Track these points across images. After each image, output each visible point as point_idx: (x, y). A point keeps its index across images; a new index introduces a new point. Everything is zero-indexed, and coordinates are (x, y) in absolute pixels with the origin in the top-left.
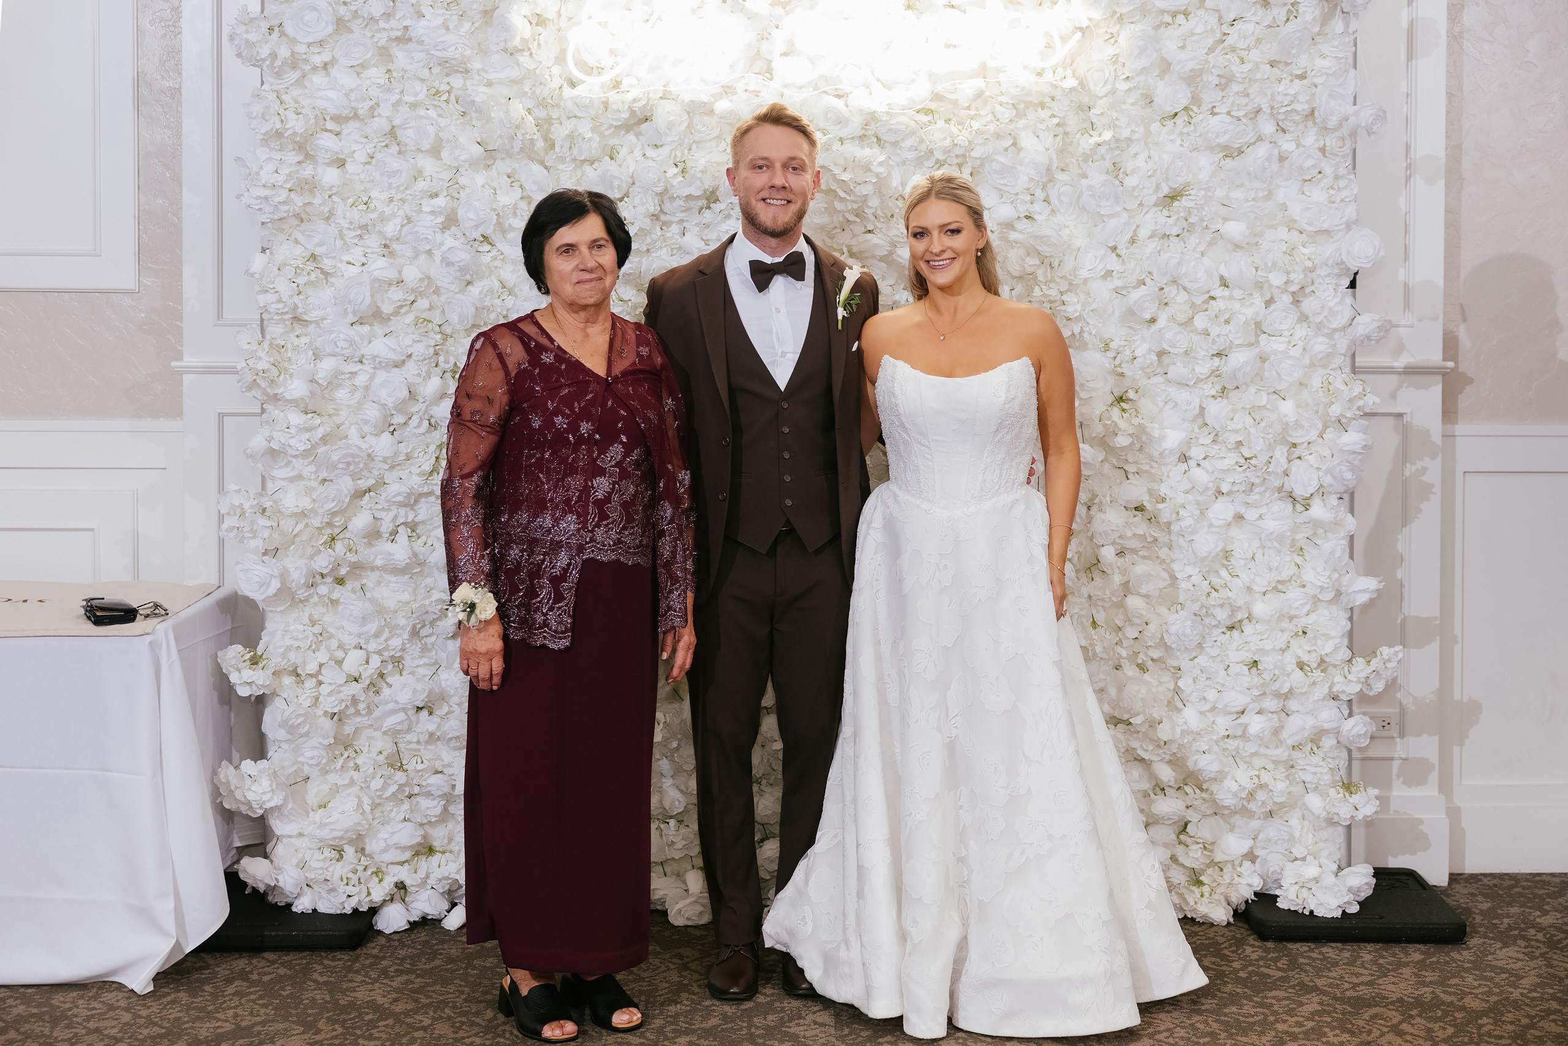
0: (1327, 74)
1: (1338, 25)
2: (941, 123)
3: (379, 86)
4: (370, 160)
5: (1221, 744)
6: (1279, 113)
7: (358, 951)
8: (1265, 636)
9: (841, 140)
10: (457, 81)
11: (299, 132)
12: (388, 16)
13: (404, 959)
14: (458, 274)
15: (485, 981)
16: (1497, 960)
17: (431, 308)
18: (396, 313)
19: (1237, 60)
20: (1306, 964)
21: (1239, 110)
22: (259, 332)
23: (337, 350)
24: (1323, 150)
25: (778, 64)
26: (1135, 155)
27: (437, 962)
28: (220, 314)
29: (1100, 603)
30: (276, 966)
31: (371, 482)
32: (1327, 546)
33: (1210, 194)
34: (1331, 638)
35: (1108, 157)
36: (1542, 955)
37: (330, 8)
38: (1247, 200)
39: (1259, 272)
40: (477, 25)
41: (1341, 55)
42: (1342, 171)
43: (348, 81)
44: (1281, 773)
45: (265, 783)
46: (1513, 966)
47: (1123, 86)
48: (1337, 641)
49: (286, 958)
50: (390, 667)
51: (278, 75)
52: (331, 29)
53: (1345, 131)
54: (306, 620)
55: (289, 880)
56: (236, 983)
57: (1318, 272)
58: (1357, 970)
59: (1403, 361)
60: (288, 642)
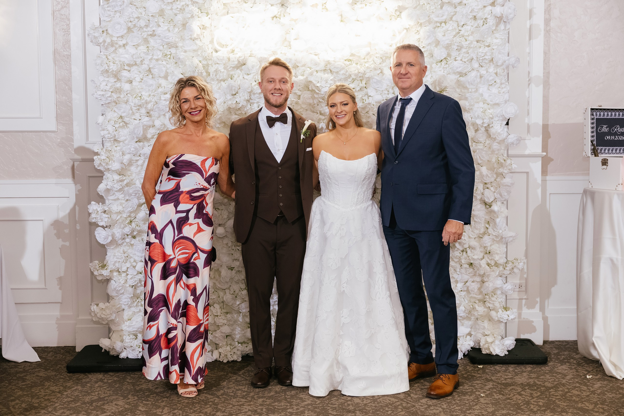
0: (498, 45)
1: (502, 26)
2: (354, 65)
3: (144, 53)
4: (141, 81)
5: (459, 294)
6: (480, 60)
8: (475, 254)
9: (317, 71)
10: (173, 51)
11: (115, 70)
12: (147, 26)
16: (558, 370)
19: (464, 40)
20: (489, 372)
21: (465, 59)
22: (102, 145)
23: (131, 152)
24: (496, 74)
25: (293, 43)
28: (87, 140)
30: (113, 377)
32: (497, 220)
33: (454, 90)
34: (500, 254)
36: (575, 368)
37: (125, 24)
39: (473, 119)
40: (180, 29)
41: (503, 38)
42: (503, 81)
43: (132, 51)
44: (481, 304)
45: (108, 311)
46: (564, 372)
49: (117, 374)
51: (106, 49)
52: (125, 31)
53: (504, 66)
54: (122, 252)
55: (118, 346)
56: (99, 383)
57: (494, 119)
58: (507, 374)
59: (527, 152)
60: (115, 260)
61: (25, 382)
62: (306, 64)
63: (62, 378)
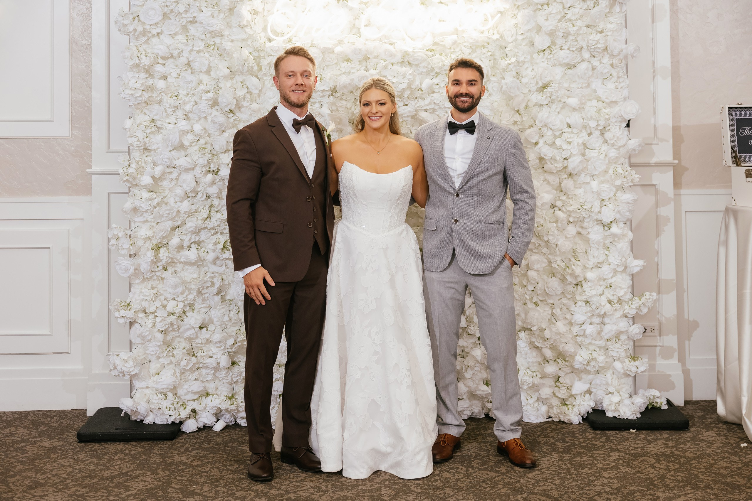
0: (613, 31)
1: (617, 8)
2: (438, 56)
3: (183, 43)
4: (178, 76)
5: (574, 339)
6: (591, 49)
7: (174, 441)
8: (592, 288)
9: (392, 64)
10: (217, 40)
11: (147, 64)
12: (186, 12)
13: (195, 444)
14: (219, 127)
15: (234, 452)
16: (703, 436)
17: (206, 143)
18: (191, 145)
19: (571, 25)
20: (614, 439)
21: (573, 47)
22: (128, 155)
23: (163, 163)
24: (612, 65)
25: (363, 30)
26: (527, 68)
27: (211, 445)
28: (109, 148)
29: (515, 274)
30: (137, 447)
31: (179, 223)
32: (619, 246)
33: (561, 85)
34: (623, 288)
35: (514, 70)
36: (724, 435)
37: (160, 9)
38: (578, 88)
39: (585, 121)
40: (226, 15)
41: (619, 22)
42: (621, 74)
43: (168, 41)
44: (602, 352)
45: (131, 363)
46: (710, 439)
47: (520, 38)
48: (626, 290)
49: (141, 444)
50: (188, 308)
51: (137, 39)
52: (161, 18)
53: (621, 57)
54: (150, 287)
55: (142, 408)
56: (119, 455)
57: (611, 120)
58: (637, 442)
59: (654, 160)
60: (142, 297)
61: (25, 453)
62: (378, 56)
63: (72, 449)
